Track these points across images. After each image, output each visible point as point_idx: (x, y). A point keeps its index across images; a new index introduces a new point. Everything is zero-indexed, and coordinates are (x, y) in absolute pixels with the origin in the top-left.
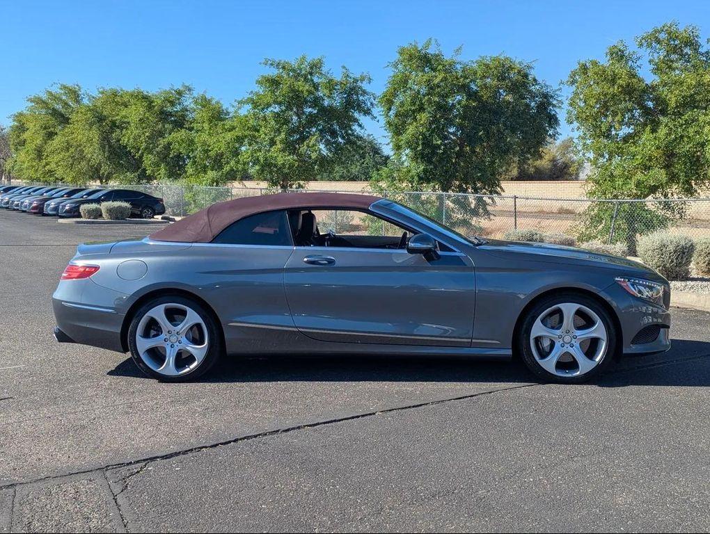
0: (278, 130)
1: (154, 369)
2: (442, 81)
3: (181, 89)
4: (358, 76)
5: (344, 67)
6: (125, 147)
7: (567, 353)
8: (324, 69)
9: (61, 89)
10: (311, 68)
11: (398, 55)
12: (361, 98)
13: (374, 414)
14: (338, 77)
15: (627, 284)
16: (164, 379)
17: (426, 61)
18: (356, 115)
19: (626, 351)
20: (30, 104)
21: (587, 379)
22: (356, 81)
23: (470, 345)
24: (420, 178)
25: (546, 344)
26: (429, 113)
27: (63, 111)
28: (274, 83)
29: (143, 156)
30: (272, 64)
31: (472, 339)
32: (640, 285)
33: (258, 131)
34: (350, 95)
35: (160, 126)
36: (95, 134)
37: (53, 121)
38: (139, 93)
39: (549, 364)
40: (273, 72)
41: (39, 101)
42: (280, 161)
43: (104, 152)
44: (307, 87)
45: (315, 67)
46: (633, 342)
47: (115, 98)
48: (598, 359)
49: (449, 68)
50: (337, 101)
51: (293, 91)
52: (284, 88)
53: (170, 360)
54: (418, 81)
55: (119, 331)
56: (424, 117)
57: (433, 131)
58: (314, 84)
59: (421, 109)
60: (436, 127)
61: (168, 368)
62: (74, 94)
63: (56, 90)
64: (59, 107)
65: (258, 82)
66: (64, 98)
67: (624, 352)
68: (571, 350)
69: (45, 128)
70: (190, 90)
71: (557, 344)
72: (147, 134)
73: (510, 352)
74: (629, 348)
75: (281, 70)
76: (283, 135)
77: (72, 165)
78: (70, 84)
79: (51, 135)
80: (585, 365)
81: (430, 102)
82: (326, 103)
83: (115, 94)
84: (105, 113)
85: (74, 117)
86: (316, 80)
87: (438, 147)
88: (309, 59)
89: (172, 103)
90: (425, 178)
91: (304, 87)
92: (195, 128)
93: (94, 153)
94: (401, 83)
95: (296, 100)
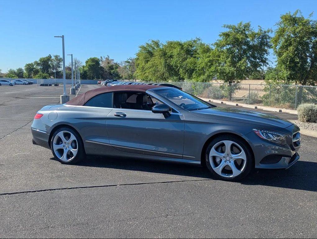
0: (228, 57)
1: (59, 158)
2: (301, 30)
3: (195, 40)
4: (266, 30)
5: (259, 26)
6: (172, 66)
7: (227, 165)
8: (251, 28)
9: (152, 42)
10: (245, 28)
11: (280, 19)
12: (268, 40)
13: (116, 185)
14: (256, 31)
15: (259, 133)
16: (63, 163)
17: (293, 21)
18: (266, 48)
19: (256, 167)
20: (140, 49)
21: (236, 180)
22: (265, 32)
23: (182, 158)
24: (288, 78)
25: (218, 160)
26: (294, 46)
27: (152, 51)
28: (227, 35)
29: (179, 69)
30: (227, 27)
31: (183, 155)
32: (269, 133)
33: (220, 57)
34: (262, 39)
35: (186, 56)
36: (163, 61)
37: (148, 56)
38: (178, 42)
39: (218, 170)
40: (227, 30)
41: (143, 48)
42: (227, 71)
43: (166, 68)
44: (241, 36)
45: (247, 26)
46: (261, 163)
47: (171, 45)
48: (242, 170)
49: (306, 24)
50: (256, 42)
51: (235, 38)
52: (231, 38)
53: (65, 155)
54: (289, 31)
55: (48, 141)
56: (291, 48)
57: (296, 55)
58: (246, 35)
59: (290, 44)
60: (297, 53)
61: (64, 158)
62: (157, 44)
63: (150, 42)
64: (150, 49)
65: (220, 36)
66: (153, 46)
67: (255, 167)
68: (229, 164)
69: (145, 58)
70: (199, 40)
71: (223, 161)
72: (181, 60)
73: (199, 163)
74: (258, 166)
75: (231, 29)
76: (229, 59)
77: (154, 74)
78: (155, 40)
79: (147, 61)
80: (236, 173)
81: (295, 41)
82: (251, 44)
83: (171, 43)
84: (167, 51)
85: (155, 54)
86: (247, 33)
87: (298, 63)
88: (243, 24)
89: (191, 46)
90: (291, 78)
91: (240, 36)
92: (197, 57)
93: (162, 69)
94: (281, 33)
95: (237, 42)
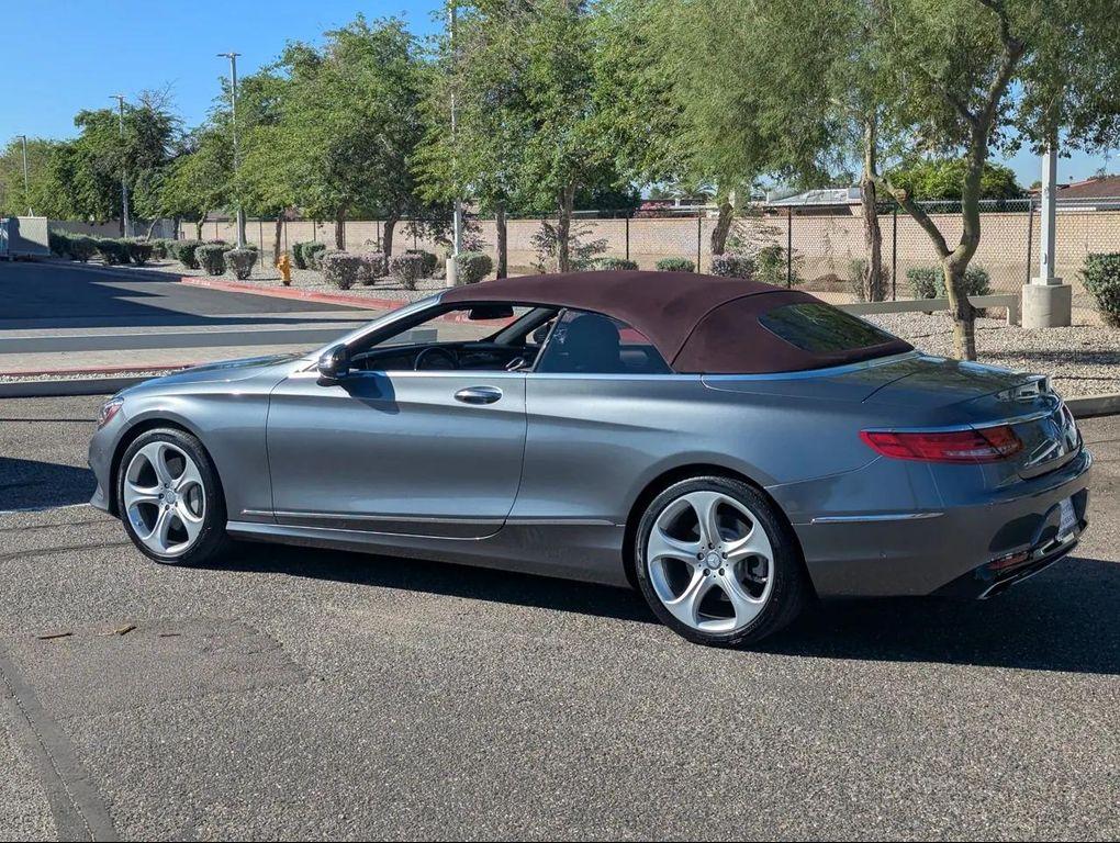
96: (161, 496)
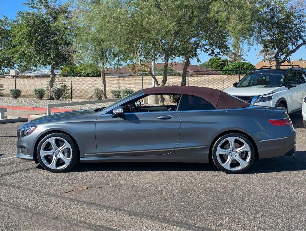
96: (53, 153)
